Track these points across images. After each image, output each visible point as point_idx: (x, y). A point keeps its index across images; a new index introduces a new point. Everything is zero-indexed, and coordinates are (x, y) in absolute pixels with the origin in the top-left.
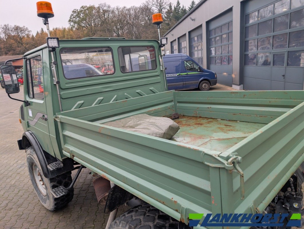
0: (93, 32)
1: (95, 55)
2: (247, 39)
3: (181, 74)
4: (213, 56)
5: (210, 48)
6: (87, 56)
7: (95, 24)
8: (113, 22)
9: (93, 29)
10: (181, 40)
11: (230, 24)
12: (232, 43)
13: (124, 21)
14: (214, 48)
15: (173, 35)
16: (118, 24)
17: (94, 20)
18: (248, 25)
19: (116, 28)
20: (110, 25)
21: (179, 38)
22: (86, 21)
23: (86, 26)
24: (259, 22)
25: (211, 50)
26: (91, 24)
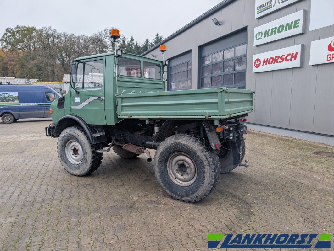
0: (31, 57)
1: (35, 82)
2: (203, 77)
5: (170, 83)
6: (27, 81)
7: (35, 48)
8: (57, 48)
9: (32, 53)
11: (189, 63)
12: (191, 79)
13: (71, 48)
14: (174, 83)
16: (64, 51)
17: (34, 43)
18: (204, 65)
19: (61, 55)
20: (55, 51)
22: (23, 43)
23: (24, 49)
24: (212, 63)
25: (172, 85)
26: (30, 47)
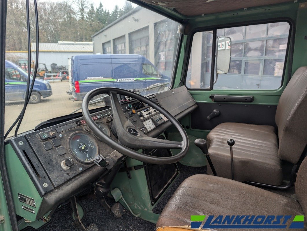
3: (139, 79)
4: (162, 61)
10: (117, 42)
14: (164, 53)
15: (106, 36)
21: (114, 40)
